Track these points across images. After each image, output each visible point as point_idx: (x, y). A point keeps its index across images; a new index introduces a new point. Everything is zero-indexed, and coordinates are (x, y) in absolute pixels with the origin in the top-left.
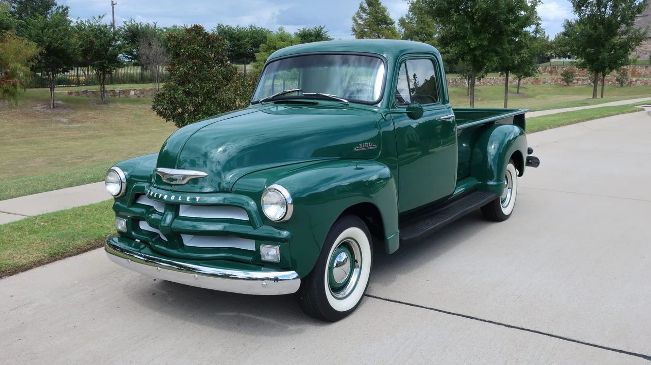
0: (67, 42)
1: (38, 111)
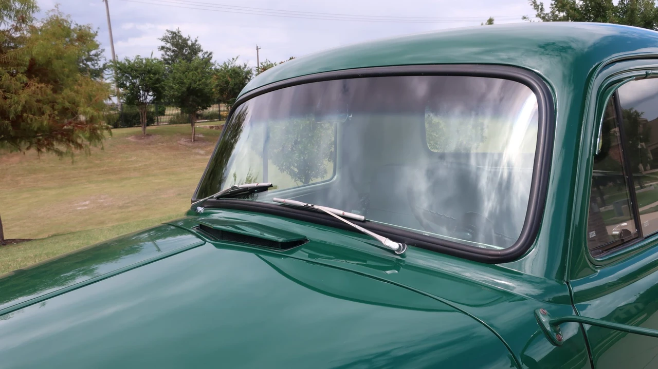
0: (205, 83)
1: (181, 144)
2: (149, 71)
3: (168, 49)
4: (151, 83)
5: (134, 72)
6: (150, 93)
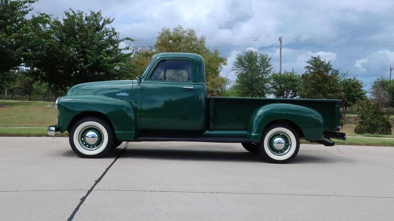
2: (290, 80)
3: (311, 68)
4: (290, 86)
5: (282, 80)
6: (290, 93)
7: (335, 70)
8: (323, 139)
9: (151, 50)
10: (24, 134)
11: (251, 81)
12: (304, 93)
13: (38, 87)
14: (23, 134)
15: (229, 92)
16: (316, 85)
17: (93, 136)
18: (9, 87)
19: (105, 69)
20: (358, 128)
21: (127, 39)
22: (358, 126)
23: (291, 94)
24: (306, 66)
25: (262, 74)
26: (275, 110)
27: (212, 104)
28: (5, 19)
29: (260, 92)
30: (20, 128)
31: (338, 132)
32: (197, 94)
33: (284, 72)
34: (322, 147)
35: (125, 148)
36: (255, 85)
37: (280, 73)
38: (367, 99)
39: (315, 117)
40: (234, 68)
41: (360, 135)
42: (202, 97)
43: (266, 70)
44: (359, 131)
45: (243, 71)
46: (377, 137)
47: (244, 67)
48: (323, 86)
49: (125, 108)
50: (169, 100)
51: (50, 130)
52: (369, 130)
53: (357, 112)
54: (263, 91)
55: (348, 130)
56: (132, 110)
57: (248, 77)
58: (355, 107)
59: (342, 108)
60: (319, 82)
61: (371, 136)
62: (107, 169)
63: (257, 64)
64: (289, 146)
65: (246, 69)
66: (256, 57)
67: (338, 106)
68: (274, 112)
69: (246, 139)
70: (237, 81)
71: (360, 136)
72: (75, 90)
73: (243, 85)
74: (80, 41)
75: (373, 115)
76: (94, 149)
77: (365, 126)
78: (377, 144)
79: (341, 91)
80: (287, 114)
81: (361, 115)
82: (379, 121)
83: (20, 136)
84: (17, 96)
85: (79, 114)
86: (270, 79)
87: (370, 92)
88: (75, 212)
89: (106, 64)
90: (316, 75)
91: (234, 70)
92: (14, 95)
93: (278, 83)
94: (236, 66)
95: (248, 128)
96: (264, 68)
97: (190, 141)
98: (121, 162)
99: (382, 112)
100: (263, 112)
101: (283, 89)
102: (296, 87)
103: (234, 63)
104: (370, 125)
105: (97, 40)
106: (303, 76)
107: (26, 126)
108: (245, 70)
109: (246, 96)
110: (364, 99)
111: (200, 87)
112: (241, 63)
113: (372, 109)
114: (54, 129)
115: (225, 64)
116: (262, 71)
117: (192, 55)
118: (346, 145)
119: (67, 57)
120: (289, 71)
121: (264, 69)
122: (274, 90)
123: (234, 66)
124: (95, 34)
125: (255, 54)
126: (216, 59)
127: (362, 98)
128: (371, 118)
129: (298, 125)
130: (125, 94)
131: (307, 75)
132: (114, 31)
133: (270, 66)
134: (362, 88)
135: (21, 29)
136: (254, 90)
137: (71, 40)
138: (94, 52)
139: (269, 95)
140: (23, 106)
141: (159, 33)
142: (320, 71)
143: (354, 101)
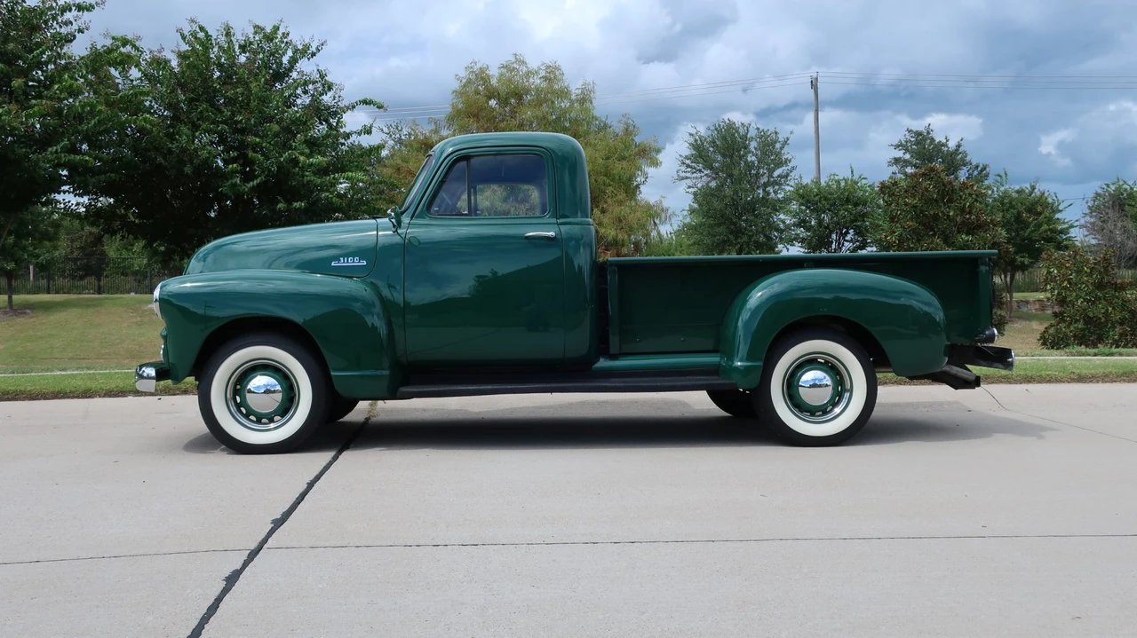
2: (848, 201)
3: (906, 163)
4: (848, 219)
5: (824, 202)
6: (848, 238)
7: (977, 167)
8: (947, 368)
9: (436, 131)
10: (73, 389)
11: (733, 208)
12: (886, 237)
13: (121, 254)
14: (71, 392)
15: (671, 244)
16: (922, 211)
17: (269, 387)
18: (38, 256)
19: (305, 191)
20: (1052, 331)
21: (365, 102)
22: (1052, 326)
23: (851, 241)
24: (892, 156)
25: (766, 187)
26: (800, 289)
27: (612, 279)
28: (10, 59)
29: (762, 239)
30: (63, 373)
31: (991, 345)
32: (566, 252)
33: (827, 180)
34: (942, 392)
35: (367, 419)
36: (745, 221)
37: (817, 182)
38: (1075, 246)
39: (921, 305)
40: (684, 175)
41: (1055, 352)
42: (582, 260)
43: (776, 173)
44: (1052, 341)
45: (709, 182)
46: (1107, 356)
47: (711, 168)
48: (942, 212)
49: (359, 304)
50: (490, 275)
51: (141, 377)
52: (1084, 336)
53: (1046, 285)
54: (769, 238)
55: (1020, 340)
56: (378, 309)
57: (725, 197)
58: (1040, 272)
59: (1003, 276)
60: (930, 202)
61: (1089, 355)
62: (311, 485)
63: (750, 158)
64: (847, 395)
65: (717, 174)
66: (745, 137)
67: (987, 268)
68: (800, 296)
69: (717, 377)
70: (692, 211)
71: (1057, 355)
72: (211, 256)
73: (711, 221)
74: (229, 113)
75: (1093, 291)
76: (272, 425)
77: (1071, 324)
78: (1106, 376)
79: (995, 225)
80: (837, 299)
81: (1058, 293)
82: (1110, 309)
83: (63, 397)
84: (61, 282)
85: (224, 325)
86: (787, 200)
87: (1082, 226)
88: (205, 620)
89: (309, 176)
90: (920, 183)
91: (683, 179)
92: (54, 280)
93: (811, 210)
94: (688, 166)
95: (722, 345)
96: (769, 170)
97: (551, 391)
98: (354, 460)
99: (1119, 281)
100: (765, 297)
101: (827, 228)
102: (864, 221)
103: (681, 159)
104: (1084, 320)
105: (277, 108)
106: (883, 187)
107: (82, 369)
108: (715, 179)
109: (721, 253)
110: (1067, 247)
111: (575, 230)
112: (701, 157)
113: (1090, 275)
114: (151, 372)
115: (656, 164)
116: (764, 180)
117: (550, 139)
118: (1016, 382)
119: (191, 161)
120: (843, 174)
121: (771, 171)
122: (801, 231)
123: (683, 168)
124: (270, 90)
125: (741, 131)
126: (627, 147)
127: (1060, 243)
128: (1089, 301)
129: (871, 329)
130: (356, 262)
131: (895, 183)
132: (326, 78)
133: (786, 162)
134: (1058, 216)
135: (56, 87)
136: (743, 234)
137: (201, 112)
138: (270, 143)
139: (788, 247)
140: (80, 310)
141: (458, 79)
142: (932, 170)
143: (1035, 255)
